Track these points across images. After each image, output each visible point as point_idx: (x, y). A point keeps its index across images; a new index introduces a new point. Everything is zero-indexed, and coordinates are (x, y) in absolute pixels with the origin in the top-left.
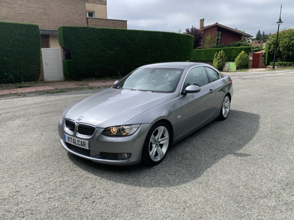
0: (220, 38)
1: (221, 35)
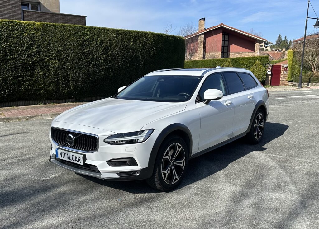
0: (226, 44)
1: (228, 40)
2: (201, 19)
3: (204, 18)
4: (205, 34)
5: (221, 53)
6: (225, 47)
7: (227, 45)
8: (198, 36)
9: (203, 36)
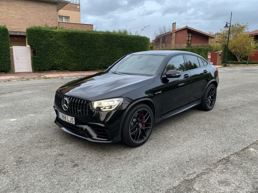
1: (191, 37)
2: (173, 23)
3: (176, 23)
4: (176, 32)
5: (186, 45)
6: (189, 41)
7: (190, 40)
8: (172, 33)
9: (174, 34)
